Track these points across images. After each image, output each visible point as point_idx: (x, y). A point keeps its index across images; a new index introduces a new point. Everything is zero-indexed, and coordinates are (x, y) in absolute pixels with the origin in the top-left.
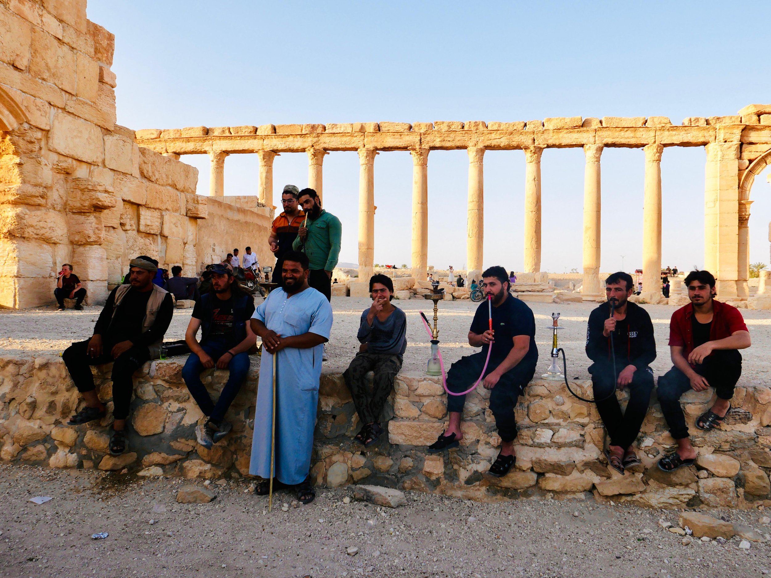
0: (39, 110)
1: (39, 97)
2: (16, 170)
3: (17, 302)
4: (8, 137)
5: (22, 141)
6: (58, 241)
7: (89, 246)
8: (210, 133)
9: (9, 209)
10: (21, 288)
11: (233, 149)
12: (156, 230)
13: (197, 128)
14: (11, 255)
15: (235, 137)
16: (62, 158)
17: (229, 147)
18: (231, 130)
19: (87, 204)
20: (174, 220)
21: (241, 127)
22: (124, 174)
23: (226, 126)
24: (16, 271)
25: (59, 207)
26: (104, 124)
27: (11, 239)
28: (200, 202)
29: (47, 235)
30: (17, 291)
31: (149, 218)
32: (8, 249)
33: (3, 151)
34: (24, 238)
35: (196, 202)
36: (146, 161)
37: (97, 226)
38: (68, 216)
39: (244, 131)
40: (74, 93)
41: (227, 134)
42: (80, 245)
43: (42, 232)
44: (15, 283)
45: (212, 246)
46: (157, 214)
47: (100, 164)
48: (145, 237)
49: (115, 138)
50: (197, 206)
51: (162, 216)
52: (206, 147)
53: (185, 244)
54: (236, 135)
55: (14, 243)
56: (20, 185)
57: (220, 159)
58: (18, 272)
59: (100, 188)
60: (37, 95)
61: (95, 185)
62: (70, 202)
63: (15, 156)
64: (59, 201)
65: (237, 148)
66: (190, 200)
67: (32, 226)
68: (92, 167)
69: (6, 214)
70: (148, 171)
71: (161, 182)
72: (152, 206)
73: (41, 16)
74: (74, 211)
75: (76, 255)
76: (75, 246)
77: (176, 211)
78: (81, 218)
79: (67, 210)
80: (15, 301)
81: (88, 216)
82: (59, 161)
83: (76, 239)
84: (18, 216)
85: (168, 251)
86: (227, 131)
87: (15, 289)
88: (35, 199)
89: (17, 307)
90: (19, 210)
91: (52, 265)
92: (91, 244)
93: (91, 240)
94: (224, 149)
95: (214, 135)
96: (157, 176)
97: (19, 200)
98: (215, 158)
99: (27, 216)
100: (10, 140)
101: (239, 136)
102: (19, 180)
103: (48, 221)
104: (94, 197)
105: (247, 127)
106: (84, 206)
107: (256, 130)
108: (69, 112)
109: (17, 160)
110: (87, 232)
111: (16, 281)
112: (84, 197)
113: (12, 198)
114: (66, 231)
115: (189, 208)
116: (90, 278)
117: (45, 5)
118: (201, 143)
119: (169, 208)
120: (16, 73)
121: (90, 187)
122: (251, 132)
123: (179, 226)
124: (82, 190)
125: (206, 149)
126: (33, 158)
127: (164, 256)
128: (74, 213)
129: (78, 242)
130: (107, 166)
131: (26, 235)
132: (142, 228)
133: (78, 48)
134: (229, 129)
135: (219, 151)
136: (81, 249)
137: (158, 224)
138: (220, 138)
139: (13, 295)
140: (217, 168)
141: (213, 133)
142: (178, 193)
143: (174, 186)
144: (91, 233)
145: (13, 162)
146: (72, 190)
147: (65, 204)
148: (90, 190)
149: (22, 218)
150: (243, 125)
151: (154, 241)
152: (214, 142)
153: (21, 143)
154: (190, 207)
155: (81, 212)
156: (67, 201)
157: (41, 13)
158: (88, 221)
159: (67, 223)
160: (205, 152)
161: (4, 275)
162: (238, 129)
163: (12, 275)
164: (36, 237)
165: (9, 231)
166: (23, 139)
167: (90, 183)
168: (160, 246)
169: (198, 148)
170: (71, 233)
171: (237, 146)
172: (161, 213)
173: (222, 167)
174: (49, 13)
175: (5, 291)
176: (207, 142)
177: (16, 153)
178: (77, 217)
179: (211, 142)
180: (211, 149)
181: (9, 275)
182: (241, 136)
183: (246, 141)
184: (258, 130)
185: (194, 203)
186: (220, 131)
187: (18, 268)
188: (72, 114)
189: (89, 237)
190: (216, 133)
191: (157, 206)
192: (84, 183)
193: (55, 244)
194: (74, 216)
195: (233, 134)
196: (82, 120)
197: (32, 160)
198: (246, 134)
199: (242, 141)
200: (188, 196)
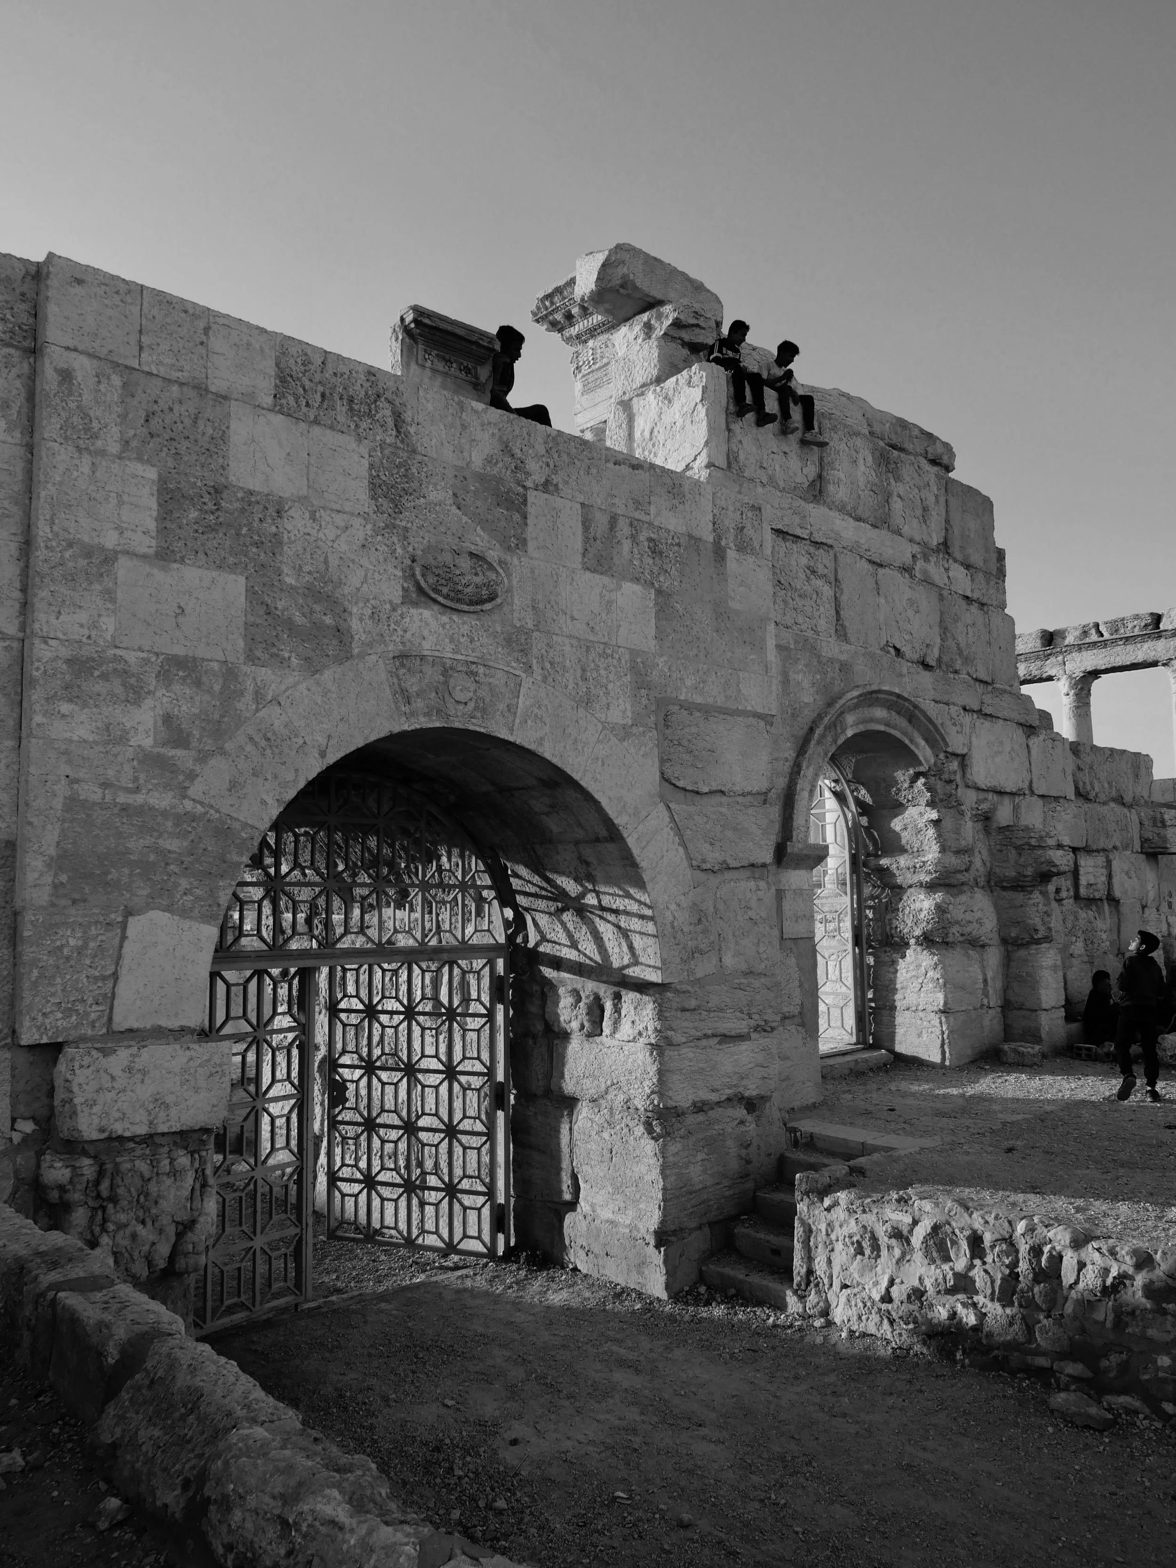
0: (955, 724)
1: (954, 704)
2: (931, 832)
3: (947, 1055)
4: (922, 780)
5: (939, 782)
6: (987, 941)
7: (1034, 946)
8: (1058, 640)
9: (922, 897)
10: (951, 1032)
11: (1109, 666)
12: (1101, 893)
13: (1030, 635)
14: (931, 974)
15: (1114, 642)
16: (982, 795)
17: (1101, 662)
18: (1102, 628)
19: (1029, 871)
20: (1126, 867)
21: (1123, 619)
22: (1057, 799)
23: (1090, 620)
24: (942, 1003)
25: (982, 881)
26: (1028, 718)
27: (928, 947)
28: (1169, 823)
29: (974, 933)
30: (945, 1036)
31: (1091, 870)
32: (924, 964)
33: (908, 801)
34: (947, 943)
35: (1159, 825)
36: (1082, 766)
37: (1045, 909)
38: (995, 894)
39: (1130, 626)
40: (990, 681)
41: (1094, 637)
42: (1022, 945)
43: (969, 929)
44: (941, 1023)
45: (1167, 898)
46: (1101, 859)
47: (1027, 792)
48: (1086, 906)
49: (1042, 737)
50: (1162, 831)
51: (1109, 863)
52: (1051, 667)
53: (1144, 907)
54: (1114, 637)
55: (934, 954)
56: (937, 855)
57: (1082, 689)
58: (945, 1003)
59: (1051, 842)
60: (951, 700)
61: (1041, 837)
62: (997, 870)
63: (928, 809)
64: (982, 869)
65: (1119, 662)
66: (1146, 822)
67: (957, 922)
68: (1017, 799)
69: (918, 905)
70: (1084, 783)
71: (1102, 797)
72: (1095, 848)
73: (947, 570)
74: (1005, 884)
75: (1013, 964)
76: (1010, 948)
77: (1126, 847)
78: (1019, 897)
79: (993, 883)
80: (943, 1053)
81: (1031, 892)
82: (979, 802)
83: (1013, 935)
84: (938, 907)
85: (1122, 929)
86: (1093, 631)
87: (943, 1033)
88: (959, 876)
89: (947, 1063)
90: (939, 896)
91: (982, 986)
92: (1038, 942)
93: (1040, 936)
94: (1089, 669)
95: (1067, 642)
96: (1097, 789)
97: (937, 881)
98: (1072, 687)
99: (951, 907)
100: (924, 784)
101: (1121, 639)
102: (936, 848)
103: (975, 909)
104: (1043, 860)
105: (1137, 617)
106: (1025, 876)
107: (1157, 619)
108: (986, 715)
109: (934, 815)
110: (1030, 922)
111: (943, 1020)
112: (1023, 859)
113: (925, 878)
114: (995, 921)
115: (1146, 836)
116: (1044, 1006)
117: (950, 551)
118: (1039, 663)
119: (1118, 844)
120: (927, 674)
121: (1033, 842)
122: (1146, 626)
123: (1134, 875)
124: (1019, 849)
125: (1052, 672)
126: (953, 807)
127: (1116, 938)
128: (1004, 888)
129: (1016, 939)
130: (1036, 792)
131: (950, 939)
132: (1083, 891)
133: (990, 602)
134: (1097, 626)
135: (1079, 674)
136: (1022, 953)
137: (1104, 879)
138: (1080, 648)
139: (939, 1042)
140: (1077, 707)
141: (1064, 638)
142: (1126, 810)
143: (1120, 800)
144: (1037, 921)
145: (926, 817)
146: (998, 847)
147: (990, 874)
148: (1033, 848)
149: (944, 912)
150: (1127, 613)
151: (1100, 911)
152: (1069, 657)
153: (939, 786)
154: (1149, 835)
155: (1018, 886)
156: (991, 868)
157: (946, 566)
158: (1031, 902)
159: (996, 906)
160: (1050, 679)
161: (920, 1008)
162: (1115, 625)
163: (936, 1009)
164: (961, 939)
165: (924, 933)
166: (940, 779)
167: (1032, 834)
168: (1108, 921)
169: (1035, 672)
170: (1002, 924)
171: (1118, 659)
172: (1107, 857)
173: (1088, 704)
174: (955, 561)
175: (925, 1036)
176: (1052, 659)
177: (931, 804)
178: (1010, 894)
179: (1060, 658)
180: (1061, 672)
181: (930, 1008)
182: (1127, 638)
183: (1139, 645)
184: (1164, 620)
185: (1155, 825)
186: (1077, 633)
187: (946, 997)
188: (991, 715)
189: (1036, 931)
190: (1070, 639)
191: (1101, 845)
192: (1021, 834)
193: (983, 946)
194: (1004, 893)
195: (1107, 636)
196: (1001, 721)
197: (952, 811)
198: (1137, 632)
199: (1130, 648)
200: (1142, 814)
